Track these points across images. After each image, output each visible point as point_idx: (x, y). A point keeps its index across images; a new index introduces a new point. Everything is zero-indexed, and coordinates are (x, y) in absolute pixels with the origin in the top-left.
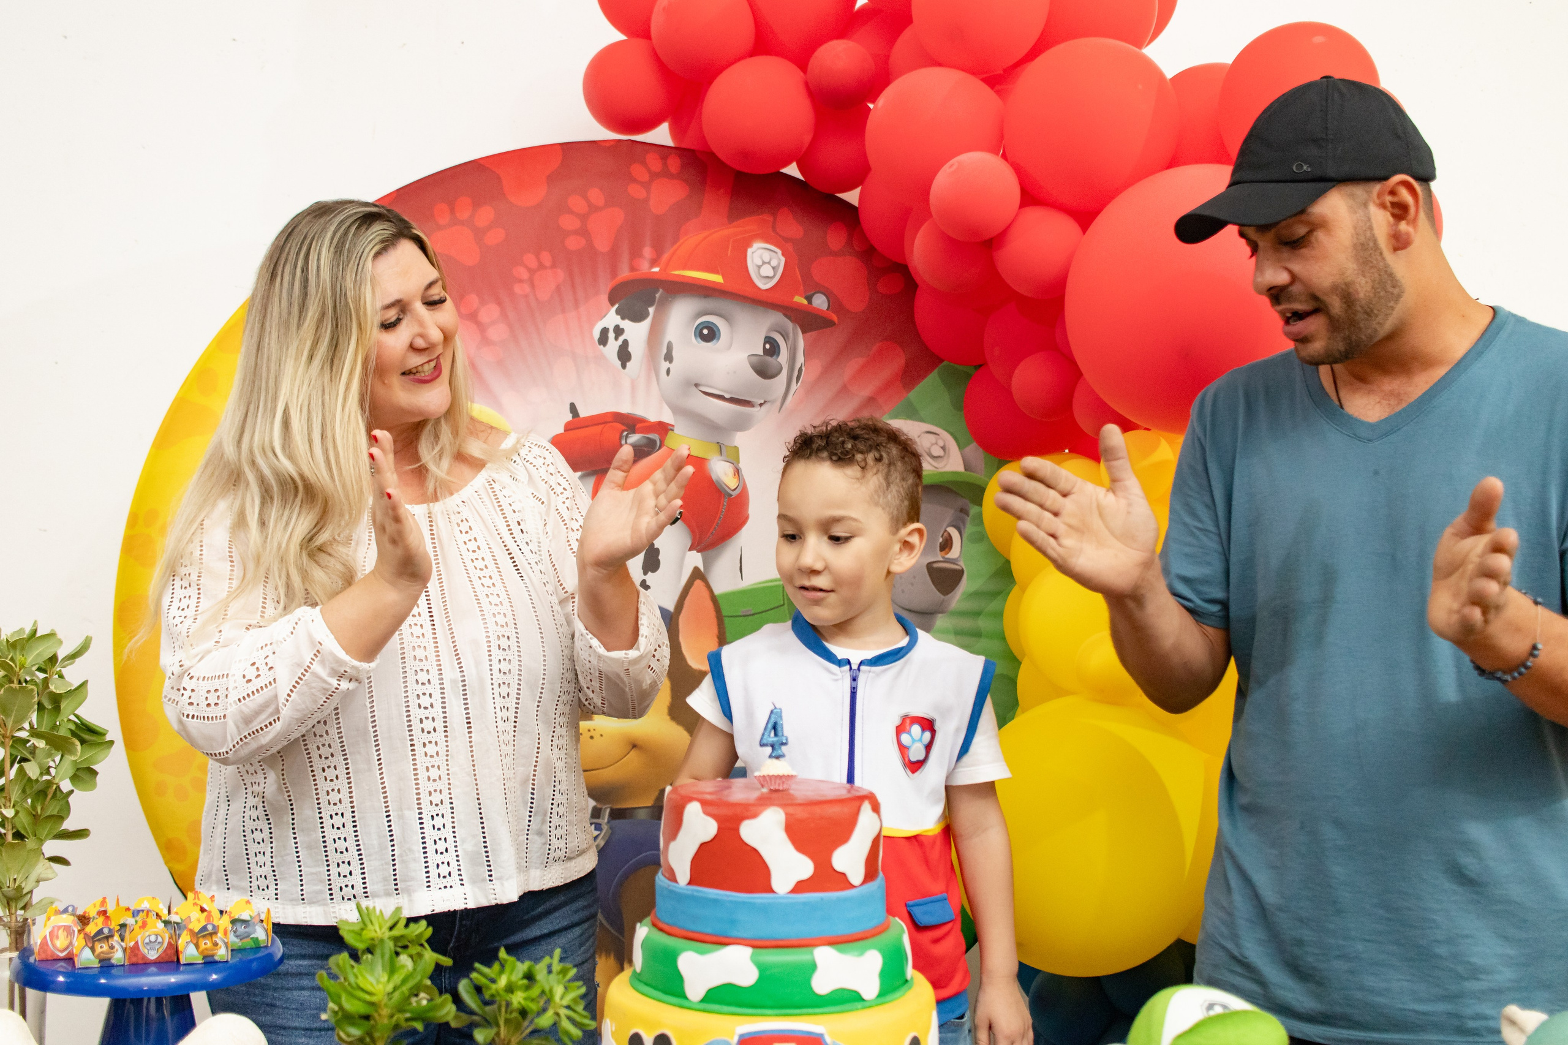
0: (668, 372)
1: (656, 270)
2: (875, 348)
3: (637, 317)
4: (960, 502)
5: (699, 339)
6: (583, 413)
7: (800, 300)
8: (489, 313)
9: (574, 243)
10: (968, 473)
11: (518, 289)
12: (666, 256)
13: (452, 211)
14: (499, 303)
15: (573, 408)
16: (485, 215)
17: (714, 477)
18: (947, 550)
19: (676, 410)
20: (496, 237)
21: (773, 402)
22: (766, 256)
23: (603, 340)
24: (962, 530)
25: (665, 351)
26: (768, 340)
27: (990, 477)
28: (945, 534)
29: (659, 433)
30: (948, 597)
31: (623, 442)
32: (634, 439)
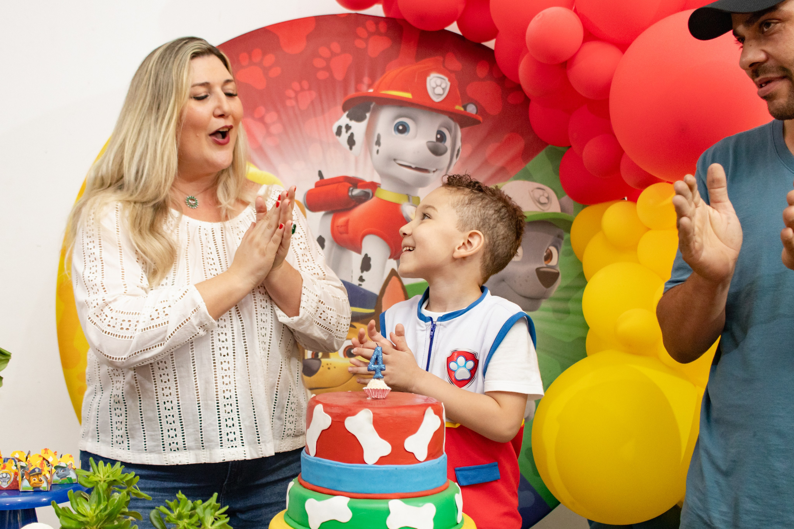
0: (378, 152)
1: (371, 91)
2: (506, 136)
3: (360, 119)
4: (558, 231)
5: (397, 132)
6: (326, 176)
7: (459, 108)
8: (271, 117)
9: (322, 75)
10: (563, 213)
11: (289, 103)
12: (377, 83)
13: (250, 57)
14: (278, 112)
15: (320, 174)
16: (270, 59)
17: (404, 215)
18: (549, 260)
19: (383, 175)
20: (276, 72)
21: (441, 170)
22: (439, 81)
23: (339, 133)
24: (559, 248)
25: (375, 139)
26: (439, 132)
27: (576, 215)
28: (548, 251)
29: (372, 188)
30: (549, 289)
31: (350, 194)
32: (356, 192)
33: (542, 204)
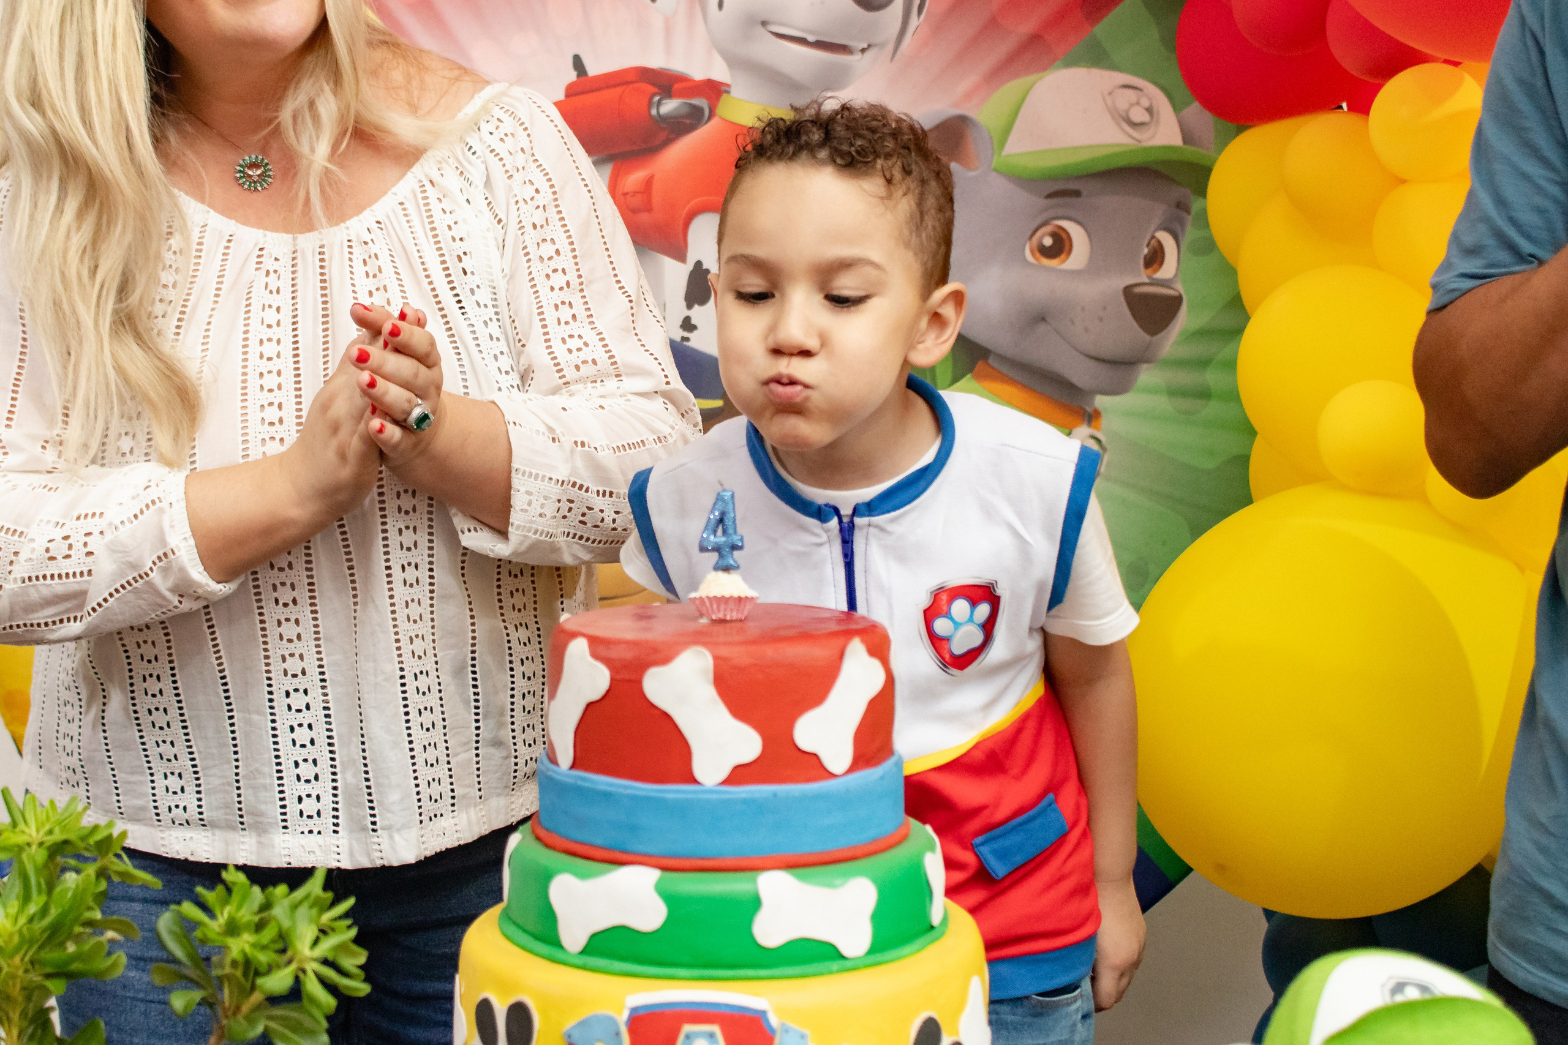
0: (721, 4)
4: (1177, 193)
6: (594, 69)
10: (1188, 147)
15: (578, 64)
18: (1155, 266)
19: (734, 62)
21: (882, 45)
24: (1180, 234)
27: (1220, 151)
28: (1153, 242)
29: (708, 98)
30: (1156, 338)
31: (654, 112)
32: (669, 106)
33: (1134, 125)
